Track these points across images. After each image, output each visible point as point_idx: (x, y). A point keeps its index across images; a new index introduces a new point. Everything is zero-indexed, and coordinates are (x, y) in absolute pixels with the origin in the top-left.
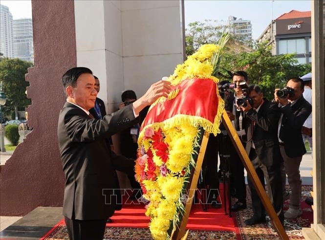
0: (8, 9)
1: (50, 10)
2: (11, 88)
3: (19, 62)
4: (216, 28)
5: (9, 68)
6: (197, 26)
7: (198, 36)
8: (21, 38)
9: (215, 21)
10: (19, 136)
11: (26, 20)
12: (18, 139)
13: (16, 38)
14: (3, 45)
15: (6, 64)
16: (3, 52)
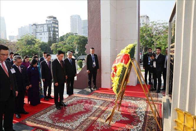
0: (80, 16)
1: (93, 25)
2: (80, 47)
3: (83, 37)
4: (162, 24)
5: (80, 39)
6: (154, 23)
7: (154, 27)
8: (84, 27)
9: (162, 21)
10: (82, 65)
11: (86, 20)
12: (82, 66)
13: (82, 27)
14: (78, 30)
15: (79, 38)
16: (77, 33)
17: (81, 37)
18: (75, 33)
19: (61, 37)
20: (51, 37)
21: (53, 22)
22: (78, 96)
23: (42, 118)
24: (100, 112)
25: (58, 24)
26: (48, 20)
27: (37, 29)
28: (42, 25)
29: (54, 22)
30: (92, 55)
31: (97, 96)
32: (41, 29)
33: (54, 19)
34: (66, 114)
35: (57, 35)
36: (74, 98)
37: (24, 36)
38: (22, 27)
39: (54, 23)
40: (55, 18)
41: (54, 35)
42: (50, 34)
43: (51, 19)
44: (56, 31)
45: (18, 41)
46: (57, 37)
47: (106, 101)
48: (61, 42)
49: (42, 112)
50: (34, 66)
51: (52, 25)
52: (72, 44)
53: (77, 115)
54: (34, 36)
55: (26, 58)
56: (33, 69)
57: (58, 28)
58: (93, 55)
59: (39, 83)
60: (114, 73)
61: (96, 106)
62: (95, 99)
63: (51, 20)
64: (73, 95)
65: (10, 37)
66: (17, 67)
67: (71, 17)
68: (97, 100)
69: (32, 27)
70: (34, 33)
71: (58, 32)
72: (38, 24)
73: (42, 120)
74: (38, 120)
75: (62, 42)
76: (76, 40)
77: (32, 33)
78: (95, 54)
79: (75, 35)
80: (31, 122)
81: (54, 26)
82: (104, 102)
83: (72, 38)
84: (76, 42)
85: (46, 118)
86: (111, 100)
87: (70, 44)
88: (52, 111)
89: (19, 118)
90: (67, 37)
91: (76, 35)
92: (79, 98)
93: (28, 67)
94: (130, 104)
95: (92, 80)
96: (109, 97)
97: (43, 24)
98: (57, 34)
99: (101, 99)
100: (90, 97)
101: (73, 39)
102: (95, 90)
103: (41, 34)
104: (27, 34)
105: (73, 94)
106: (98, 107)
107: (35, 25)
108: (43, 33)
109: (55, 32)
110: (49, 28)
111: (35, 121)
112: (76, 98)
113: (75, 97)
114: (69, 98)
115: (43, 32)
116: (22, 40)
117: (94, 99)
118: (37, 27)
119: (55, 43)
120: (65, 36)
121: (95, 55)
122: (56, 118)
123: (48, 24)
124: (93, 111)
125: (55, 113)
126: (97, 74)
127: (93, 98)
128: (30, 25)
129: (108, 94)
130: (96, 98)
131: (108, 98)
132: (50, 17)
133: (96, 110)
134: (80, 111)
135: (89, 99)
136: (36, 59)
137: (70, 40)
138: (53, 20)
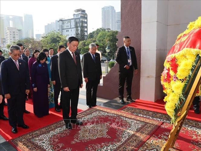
13: (117, 21)
14: (111, 25)
15: (111, 34)
16: (110, 28)
17: (114, 32)
18: (107, 28)
19: (91, 33)
20: (79, 34)
21: (81, 17)
22: (101, 109)
23: (40, 140)
24: (135, 144)
25: (87, 18)
26: (76, 15)
27: (63, 25)
28: (69, 21)
29: (83, 15)
30: (126, 48)
31: (132, 113)
32: (67, 25)
33: (83, 13)
34: (77, 139)
35: (85, 31)
36: (95, 112)
37: (50, 33)
38: (48, 24)
39: (83, 17)
40: (84, 11)
41: (82, 31)
42: (77, 30)
43: (79, 12)
44: (85, 26)
45: (42, 39)
46: (86, 34)
47: (146, 123)
48: (90, 39)
49: (44, 130)
50: (42, 62)
51: (80, 20)
52: (103, 42)
53: (95, 144)
54: (60, 34)
55: (35, 53)
56: (40, 65)
57: (86, 23)
58: (128, 48)
59: (47, 86)
60: (172, 73)
61: (128, 131)
62: (128, 118)
63: (79, 14)
64: (95, 108)
65: (37, 35)
66: (14, 61)
67: (103, 9)
68: (132, 119)
69: (58, 23)
70: (60, 29)
71: (87, 27)
72: (64, 19)
73: (39, 143)
74: (33, 144)
75: (92, 39)
76: (108, 36)
77: (59, 30)
78: (130, 46)
79: (107, 30)
80: (23, 144)
81: (82, 21)
82: (143, 124)
83: (103, 34)
84: (108, 38)
85: (46, 141)
86: (156, 123)
87: (101, 41)
88: (58, 130)
89: (15, 133)
90: (97, 33)
91: (109, 30)
92: (103, 113)
93: (34, 63)
94: (196, 135)
95: (125, 87)
96: (153, 117)
97: (70, 19)
98: (86, 29)
99: (138, 118)
100: (120, 114)
101: (105, 36)
102: (130, 102)
103: (68, 31)
104: (53, 32)
105: (95, 105)
106: (132, 133)
107: (61, 20)
108: (70, 30)
109: (83, 28)
110: (76, 23)
111: (29, 144)
112: (98, 113)
113: (97, 110)
114: (88, 112)
115: (71, 28)
116: (46, 37)
117: (126, 117)
118: (63, 24)
119: (83, 40)
120: (95, 33)
121: (131, 48)
122: (59, 145)
123: (75, 19)
124: (123, 140)
125: (62, 134)
126: (133, 77)
127: (125, 115)
128: (56, 21)
129: (151, 111)
130: (130, 116)
131: (151, 118)
132: (78, 10)
133: (128, 139)
134: (100, 137)
135: (119, 116)
136: (46, 53)
137: (101, 36)
138: (81, 14)
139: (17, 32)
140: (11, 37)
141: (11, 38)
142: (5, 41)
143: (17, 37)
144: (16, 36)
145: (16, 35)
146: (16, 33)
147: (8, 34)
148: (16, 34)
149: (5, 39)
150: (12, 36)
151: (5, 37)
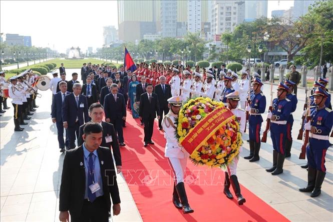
139: (235, 8)
140: (222, 19)
141: (222, 21)
142: (209, 28)
143: (235, 19)
144: (233, 16)
145: (232, 13)
146: (232, 9)
147: (217, 12)
148: (233, 11)
149: (209, 24)
150: (224, 16)
151: (209, 20)
